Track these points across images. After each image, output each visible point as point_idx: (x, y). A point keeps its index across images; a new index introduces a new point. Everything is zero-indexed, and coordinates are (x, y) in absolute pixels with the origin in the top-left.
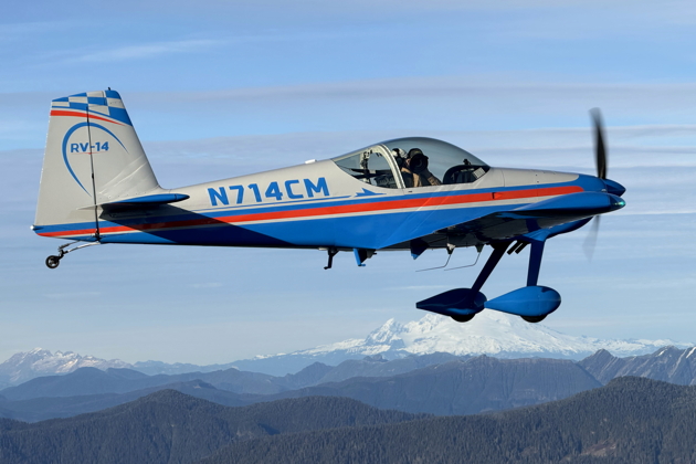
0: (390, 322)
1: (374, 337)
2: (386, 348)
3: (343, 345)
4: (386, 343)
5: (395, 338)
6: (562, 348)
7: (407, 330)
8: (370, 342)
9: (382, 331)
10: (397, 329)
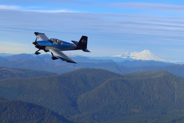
0: (127, 52)
1: (124, 55)
2: (126, 57)
3: (117, 56)
4: (126, 56)
5: (128, 55)
6: (161, 61)
7: (130, 54)
8: (123, 56)
9: (126, 54)
10: (128, 54)
